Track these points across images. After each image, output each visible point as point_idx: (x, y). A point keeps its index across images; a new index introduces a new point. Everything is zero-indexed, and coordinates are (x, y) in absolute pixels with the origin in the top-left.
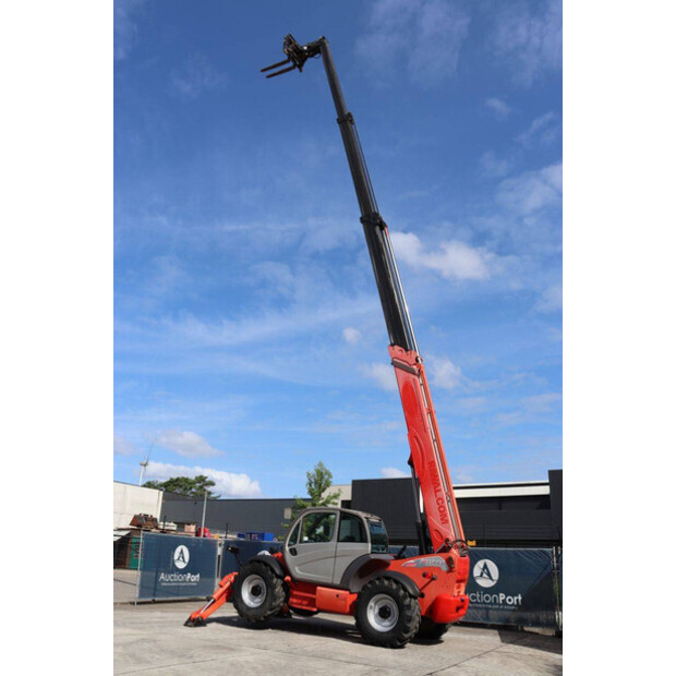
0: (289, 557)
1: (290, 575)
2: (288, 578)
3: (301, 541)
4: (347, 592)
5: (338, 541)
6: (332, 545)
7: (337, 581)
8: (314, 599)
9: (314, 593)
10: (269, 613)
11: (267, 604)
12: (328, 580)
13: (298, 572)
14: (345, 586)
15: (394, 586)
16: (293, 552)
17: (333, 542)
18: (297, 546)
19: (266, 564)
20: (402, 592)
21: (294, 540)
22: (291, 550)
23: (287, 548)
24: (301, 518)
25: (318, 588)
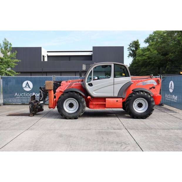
0: (88, 88)
2: (89, 97)
3: (94, 80)
4: (122, 99)
5: (114, 77)
6: (111, 80)
7: (116, 95)
8: (105, 104)
9: (105, 102)
10: (82, 114)
11: (80, 110)
12: (112, 95)
13: (94, 94)
14: (120, 96)
15: (146, 94)
16: (91, 85)
17: (112, 78)
18: (92, 82)
19: (76, 92)
20: (149, 96)
21: (90, 79)
22: (89, 84)
23: (87, 84)
24: (92, 69)
25: (106, 99)
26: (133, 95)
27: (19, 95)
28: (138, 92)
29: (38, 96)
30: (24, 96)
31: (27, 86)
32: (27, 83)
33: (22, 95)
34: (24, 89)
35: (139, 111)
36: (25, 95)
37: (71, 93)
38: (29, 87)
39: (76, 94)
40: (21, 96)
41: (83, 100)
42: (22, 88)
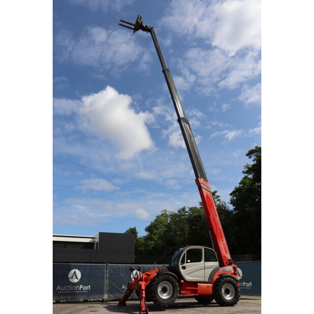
0: (182, 271)
1: (183, 279)
2: (182, 281)
3: (187, 262)
4: (212, 284)
5: (205, 261)
6: (202, 263)
7: (207, 280)
8: (197, 290)
9: (197, 287)
12: (203, 280)
13: (188, 278)
14: (210, 282)
15: (232, 279)
16: (184, 268)
17: (202, 262)
18: (185, 264)
20: (235, 282)
21: (183, 262)
22: (182, 267)
23: (181, 266)
24: (185, 251)
25: (199, 284)
26: (222, 280)
27: (63, 288)
28: (225, 277)
29: (86, 290)
30: (68, 290)
31: (74, 277)
32: (75, 272)
33: (67, 288)
34: (70, 280)
35: (228, 298)
36: (70, 288)
37: (167, 276)
38: (77, 278)
39: (171, 277)
40: (64, 290)
41: (177, 284)
42: (68, 279)
